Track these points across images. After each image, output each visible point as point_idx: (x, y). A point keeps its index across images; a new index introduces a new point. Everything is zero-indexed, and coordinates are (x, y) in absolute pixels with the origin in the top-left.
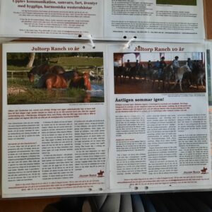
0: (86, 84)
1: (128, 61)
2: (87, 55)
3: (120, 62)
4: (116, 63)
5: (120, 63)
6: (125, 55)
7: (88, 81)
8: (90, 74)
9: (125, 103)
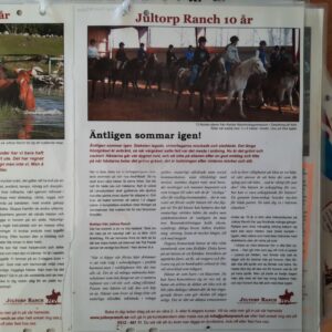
0: (23, 96)
1: (121, 44)
2: (27, 31)
3: (102, 47)
4: (94, 49)
5: (101, 50)
6: (113, 32)
7: (27, 91)
8: (34, 73)
9: (112, 141)
